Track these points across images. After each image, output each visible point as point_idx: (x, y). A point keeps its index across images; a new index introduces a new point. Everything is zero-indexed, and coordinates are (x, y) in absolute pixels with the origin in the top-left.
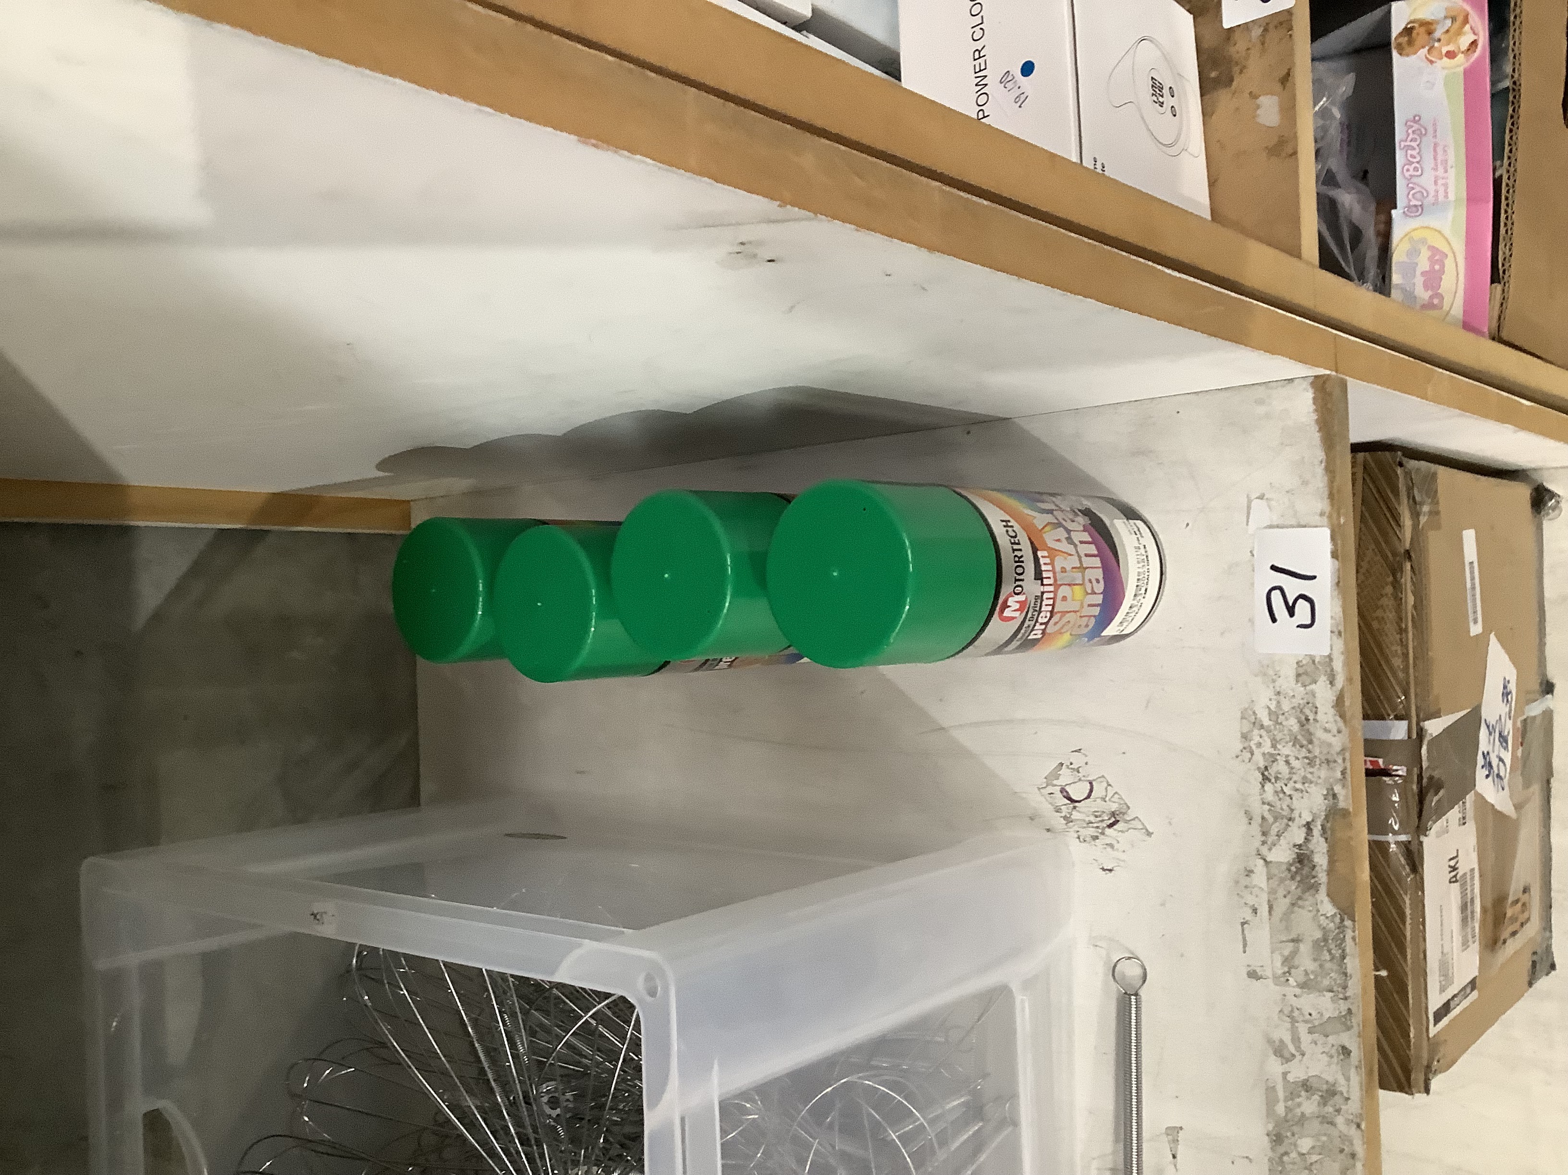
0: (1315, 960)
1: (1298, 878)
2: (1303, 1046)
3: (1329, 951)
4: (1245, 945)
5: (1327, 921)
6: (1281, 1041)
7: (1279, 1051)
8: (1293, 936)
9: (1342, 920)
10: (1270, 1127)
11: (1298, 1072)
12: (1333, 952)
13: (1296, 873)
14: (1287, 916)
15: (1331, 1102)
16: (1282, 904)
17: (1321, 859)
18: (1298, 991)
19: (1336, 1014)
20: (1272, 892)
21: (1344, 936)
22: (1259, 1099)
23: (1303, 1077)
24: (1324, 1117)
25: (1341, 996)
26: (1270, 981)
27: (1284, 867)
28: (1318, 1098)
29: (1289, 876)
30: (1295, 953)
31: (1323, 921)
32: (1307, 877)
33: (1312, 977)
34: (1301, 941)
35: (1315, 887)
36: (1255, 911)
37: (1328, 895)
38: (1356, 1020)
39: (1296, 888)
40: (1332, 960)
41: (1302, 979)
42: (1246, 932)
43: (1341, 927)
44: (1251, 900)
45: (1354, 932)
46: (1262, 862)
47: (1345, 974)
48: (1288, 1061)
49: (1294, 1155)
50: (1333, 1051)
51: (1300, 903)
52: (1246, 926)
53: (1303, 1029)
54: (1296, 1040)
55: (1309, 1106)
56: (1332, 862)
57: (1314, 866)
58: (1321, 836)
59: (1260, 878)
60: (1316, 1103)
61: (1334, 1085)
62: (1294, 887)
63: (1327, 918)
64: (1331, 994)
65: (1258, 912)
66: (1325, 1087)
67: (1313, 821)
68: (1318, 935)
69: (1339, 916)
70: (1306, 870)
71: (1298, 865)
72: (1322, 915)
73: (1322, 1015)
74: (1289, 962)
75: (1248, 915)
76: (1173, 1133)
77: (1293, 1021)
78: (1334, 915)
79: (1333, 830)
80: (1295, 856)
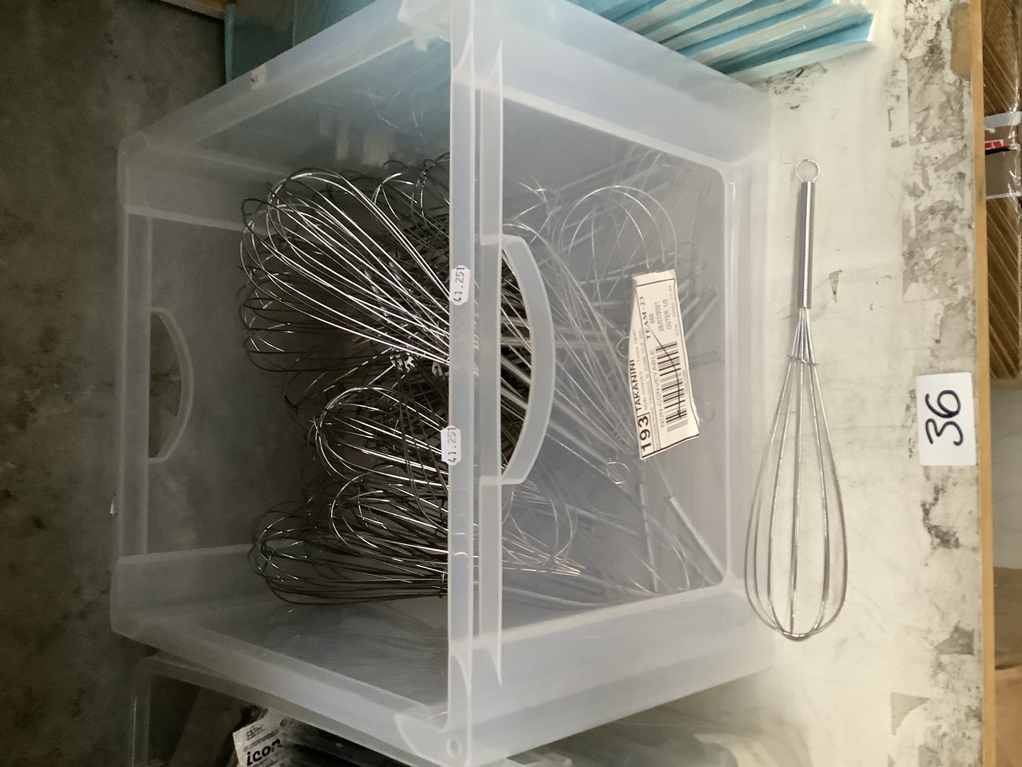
0: (940, 118)
1: (930, 64)
2: (931, 183)
3: (951, 108)
4: (890, 124)
5: (951, 87)
6: (915, 185)
7: (914, 192)
8: (927, 106)
9: (961, 82)
10: (905, 249)
11: (926, 202)
12: (954, 107)
13: (929, 61)
14: (921, 93)
15: (950, 216)
16: (919, 85)
17: (946, 45)
18: (927, 144)
19: (955, 152)
20: (911, 80)
21: (962, 94)
22: (898, 231)
23: (929, 204)
24: (945, 228)
25: (959, 137)
26: (908, 144)
27: (920, 60)
28: (941, 216)
29: (923, 64)
30: (925, 119)
31: (948, 88)
32: (937, 60)
33: (938, 131)
34: (931, 108)
35: (942, 66)
36: (898, 98)
37: (951, 68)
38: (970, 153)
39: (929, 72)
40: (953, 114)
41: (930, 135)
42: (891, 115)
43: (960, 88)
44: (895, 91)
45: (969, 88)
46: (904, 61)
47: (962, 121)
48: (919, 197)
49: (922, 263)
50: (953, 179)
51: (931, 81)
52: (891, 111)
53: (930, 170)
54: (925, 179)
55: (933, 224)
56: (954, 45)
57: (942, 51)
58: (948, 28)
59: (903, 75)
60: (939, 221)
61: (952, 204)
62: (926, 72)
63: (950, 85)
64: (952, 138)
65: (901, 99)
66: (946, 207)
67: (942, 19)
68: (944, 99)
69: (959, 80)
70: (936, 55)
71: (930, 55)
72: (947, 84)
73: (944, 155)
74: (921, 127)
75: (892, 102)
76: (834, 277)
77: (923, 166)
78: (956, 81)
79: (956, 22)
80: (928, 49)
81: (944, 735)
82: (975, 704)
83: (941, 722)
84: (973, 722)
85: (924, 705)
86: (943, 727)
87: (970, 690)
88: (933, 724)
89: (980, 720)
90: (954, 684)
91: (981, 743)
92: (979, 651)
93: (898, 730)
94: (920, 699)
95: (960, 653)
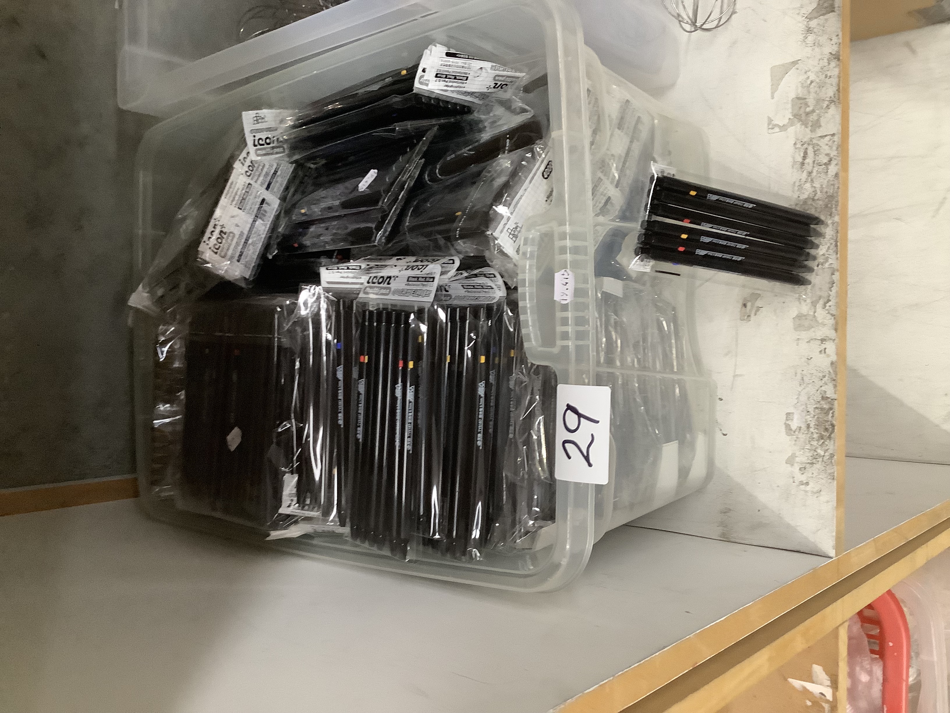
81: (812, 82)
82: (834, 49)
83: (809, 74)
84: (833, 64)
85: (797, 66)
86: (810, 77)
87: (831, 40)
88: (803, 77)
89: (839, 60)
90: (819, 40)
91: (839, 77)
92: (839, 7)
93: (776, 95)
94: (793, 62)
95: (824, 15)
